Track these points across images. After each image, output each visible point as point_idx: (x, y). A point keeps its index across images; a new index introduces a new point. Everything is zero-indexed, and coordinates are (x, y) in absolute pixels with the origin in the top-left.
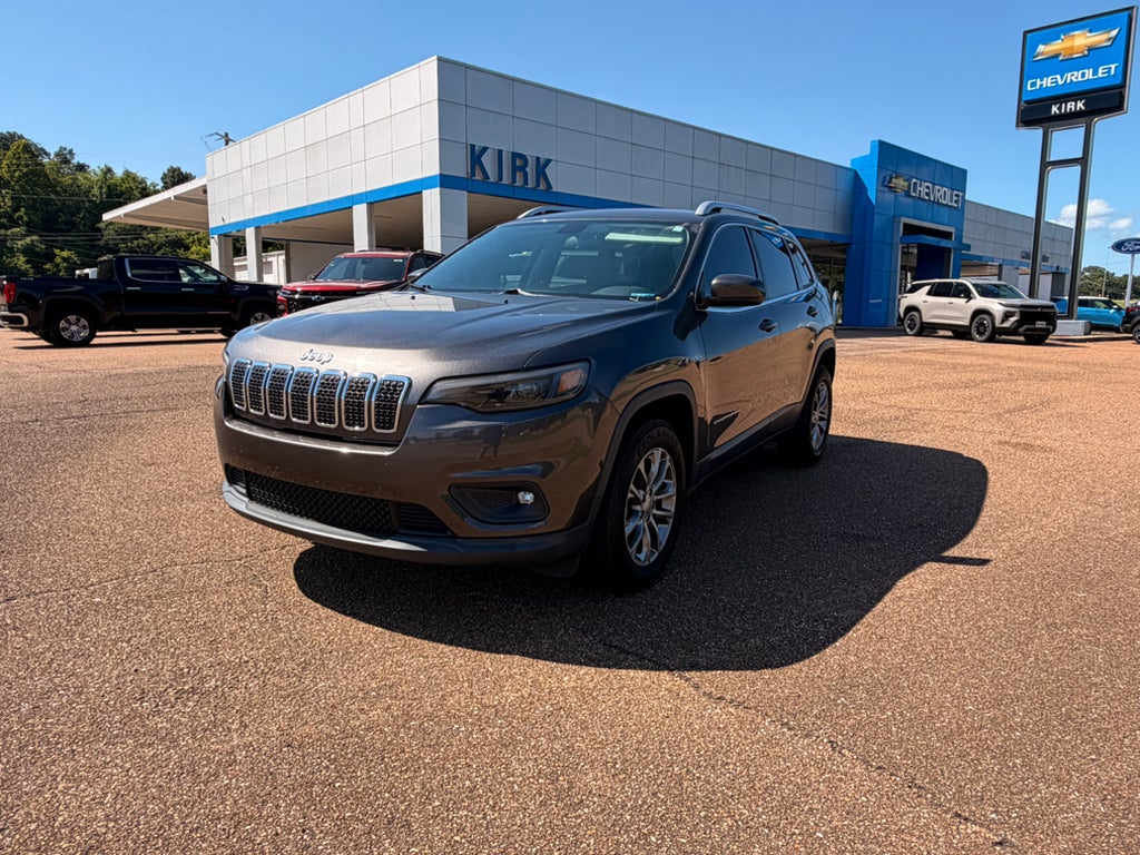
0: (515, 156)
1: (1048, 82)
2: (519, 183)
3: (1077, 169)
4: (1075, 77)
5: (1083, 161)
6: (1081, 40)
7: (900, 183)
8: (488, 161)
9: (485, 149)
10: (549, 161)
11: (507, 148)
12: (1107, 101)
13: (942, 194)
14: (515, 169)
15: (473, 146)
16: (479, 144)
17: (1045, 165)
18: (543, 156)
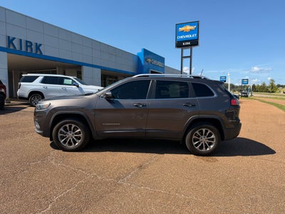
0: (27, 42)
1: (182, 37)
2: (29, 51)
3: (189, 59)
4: (187, 36)
5: (190, 57)
6: (188, 28)
7: (149, 60)
8: (16, 43)
9: (14, 38)
10: (41, 45)
11: (24, 39)
12: (194, 43)
13: (159, 63)
14: (27, 46)
15: (9, 37)
16: (12, 36)
17: (182, 57)
18: (39, 43)
